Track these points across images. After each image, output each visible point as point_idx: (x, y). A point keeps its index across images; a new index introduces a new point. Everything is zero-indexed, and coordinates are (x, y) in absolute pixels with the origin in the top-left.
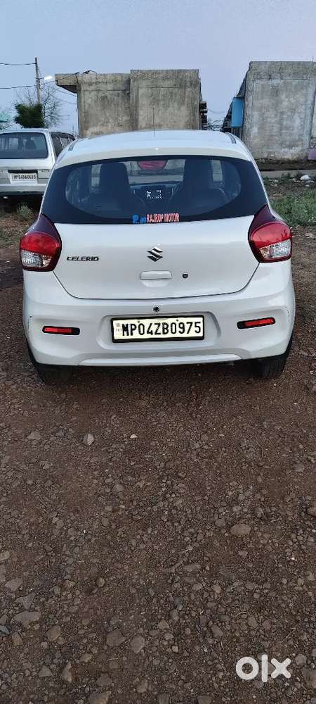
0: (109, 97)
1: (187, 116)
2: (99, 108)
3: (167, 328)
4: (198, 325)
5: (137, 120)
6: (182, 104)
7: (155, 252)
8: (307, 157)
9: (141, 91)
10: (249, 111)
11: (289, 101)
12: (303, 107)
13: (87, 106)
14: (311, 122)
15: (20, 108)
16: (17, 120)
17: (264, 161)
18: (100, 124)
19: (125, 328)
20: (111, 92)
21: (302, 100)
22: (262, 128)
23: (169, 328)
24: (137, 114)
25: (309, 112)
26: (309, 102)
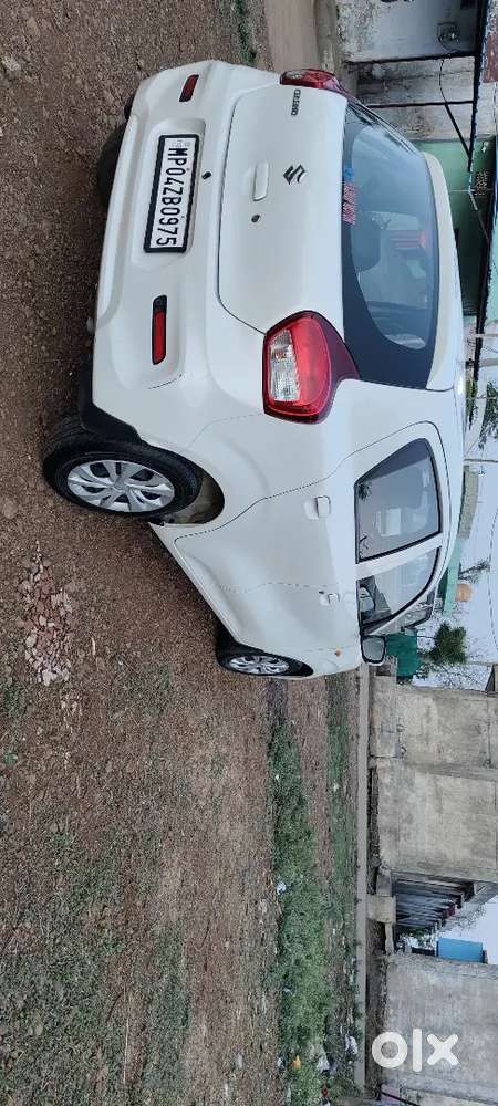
0: (480, 738)
1: (454, 856)
2: (464, 721)
3: (172, 202)
4: (171, 241)
5: (448, 774)
6: (472, 850)
7: (298, 173)
8: (386, 1083)
9: (489, 785)
10: (463, 969)
11: (480, 1048)
12: (471, 1079)
13: (466, 703)
14: (446, 1093)
15: (459, 633)
16: (444, 628)
17: (383, 994)
18: (442, 719)
19: (180, 152)
20: (487, 742)
21: (482, 1075)
22: (437, 992)
23: (171, 205)
24: (456, 776)
25: (463, 1089)
26: (477, 1090)
